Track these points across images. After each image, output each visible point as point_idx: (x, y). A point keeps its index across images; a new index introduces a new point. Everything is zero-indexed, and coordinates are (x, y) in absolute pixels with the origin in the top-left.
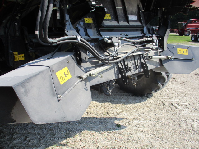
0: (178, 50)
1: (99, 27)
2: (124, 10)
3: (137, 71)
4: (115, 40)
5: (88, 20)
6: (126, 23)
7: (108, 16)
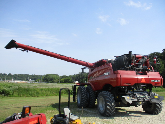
0: (155, 96)
1: (134, 91)
2: (139, 88)
3: (143, 100)
4: (136, 93)
5: (131, 90)
6: (139, 91)
7: (135, 89)
